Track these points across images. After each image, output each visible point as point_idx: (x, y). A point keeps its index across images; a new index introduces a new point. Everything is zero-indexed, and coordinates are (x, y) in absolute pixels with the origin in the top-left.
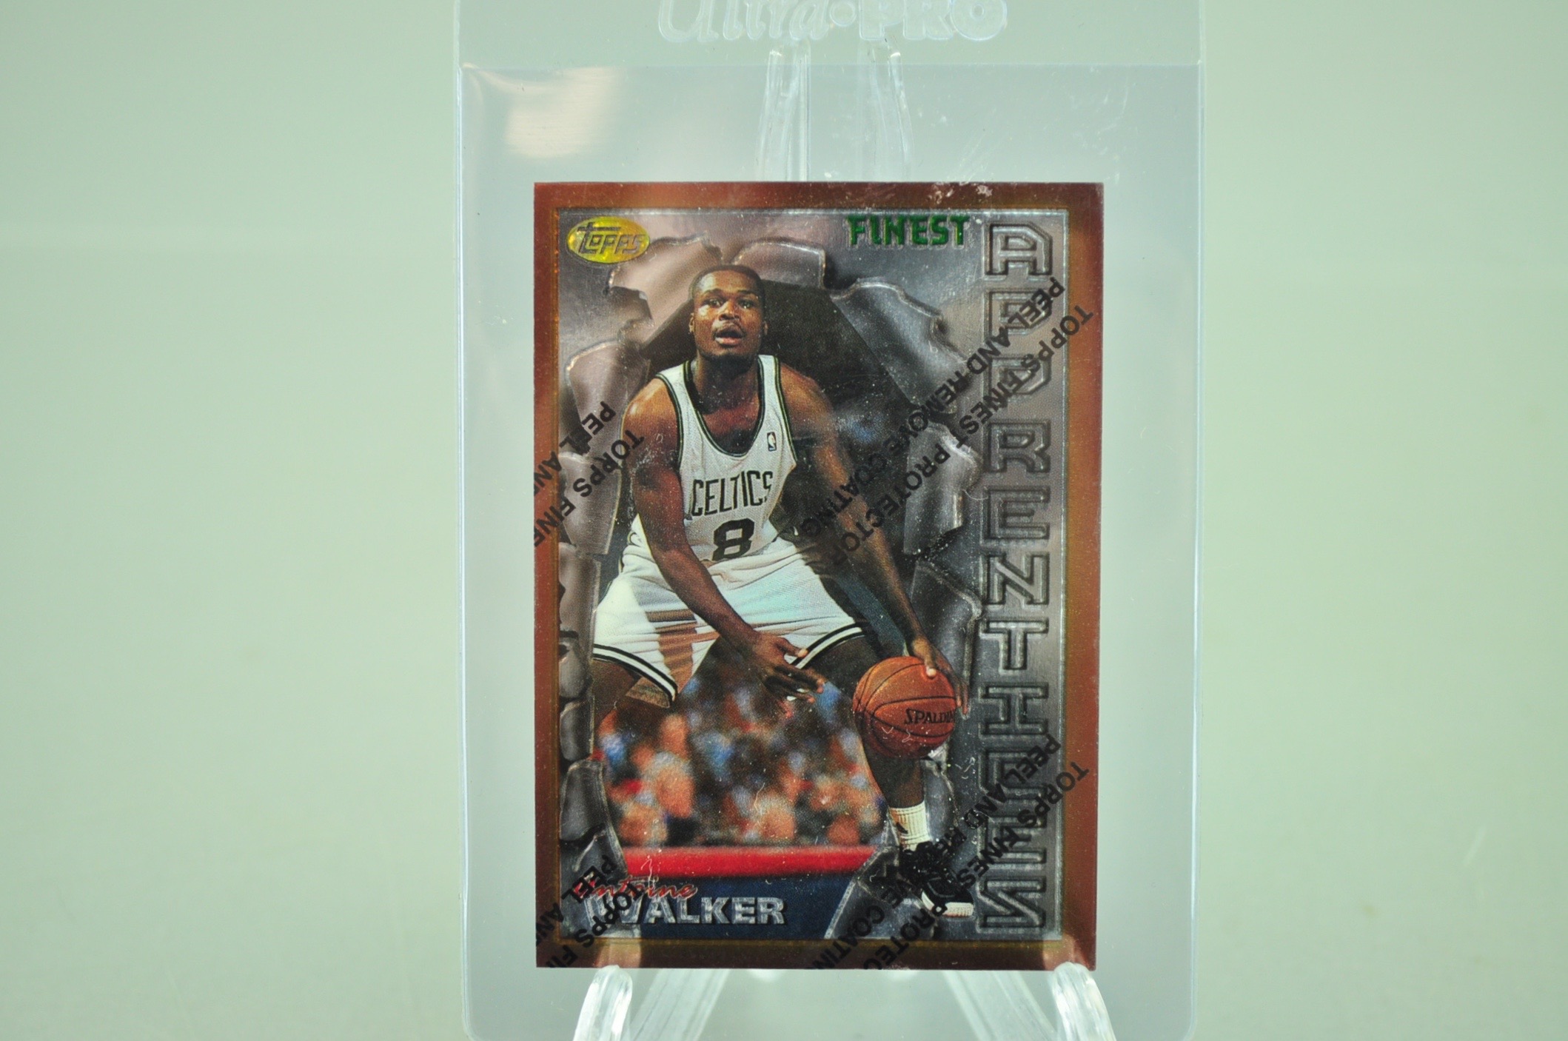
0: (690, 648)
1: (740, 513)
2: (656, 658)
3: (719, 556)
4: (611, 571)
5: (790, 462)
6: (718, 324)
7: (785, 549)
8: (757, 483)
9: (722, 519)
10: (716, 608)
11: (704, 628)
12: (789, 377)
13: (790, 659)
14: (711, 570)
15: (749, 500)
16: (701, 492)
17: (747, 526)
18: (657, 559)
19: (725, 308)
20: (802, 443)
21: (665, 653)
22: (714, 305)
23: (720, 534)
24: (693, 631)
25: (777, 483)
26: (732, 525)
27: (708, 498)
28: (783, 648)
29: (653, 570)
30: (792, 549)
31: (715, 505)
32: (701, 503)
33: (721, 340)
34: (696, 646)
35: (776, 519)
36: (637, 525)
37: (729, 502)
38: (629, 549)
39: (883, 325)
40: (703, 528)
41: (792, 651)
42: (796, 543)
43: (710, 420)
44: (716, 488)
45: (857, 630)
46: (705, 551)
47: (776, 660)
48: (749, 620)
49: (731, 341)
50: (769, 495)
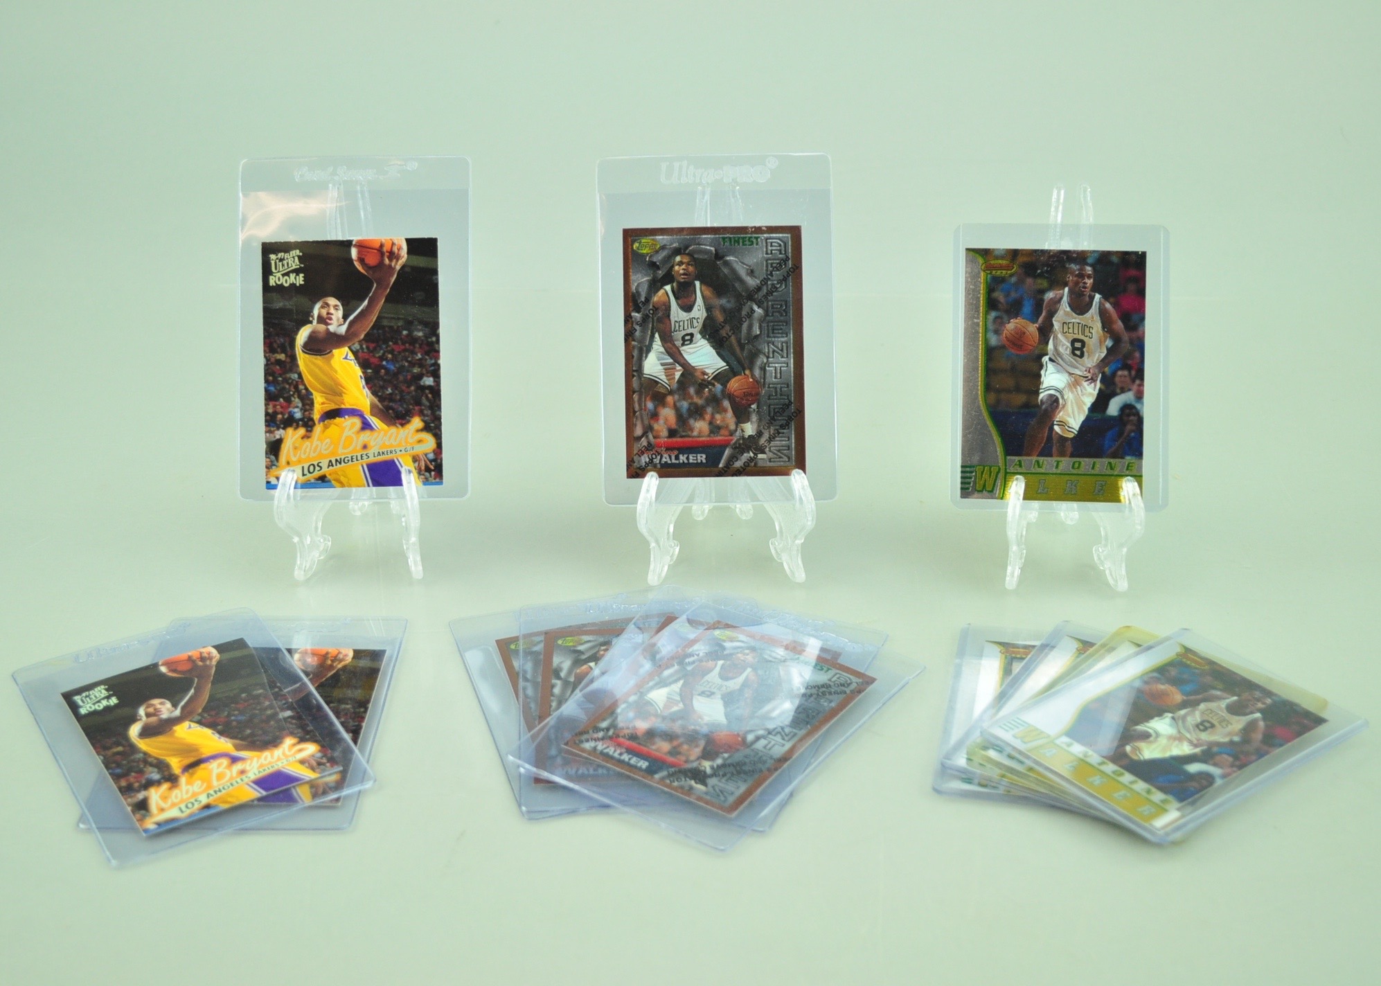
0: (674, 374)
1: (689, 331)
2: (663, 377)
3: (683, 345)
4: (649, 350)
5: (705, 314)
6: (681, 272)
7: (704, 342)
8: (695, 321)
9: (683, 333)
10: (682, 361)
11: (679, 368)
12: (704, 288)
13: (706, 377)
14: (681, 349)
15: (692, 326)
16: (677, 325)
17: (692, 335)
18: (663, 346)
19: (684, 267)
20: (709, 308)
21: (666, 376)
22: (680, 266)
23: (683, 338)
24: (675, 368)
25: (701, 321)
26: (687, 335)
27: (679, 326)
28: (704, 373)
29: (662, 349)
30: (706, 342)
31: (681, 328)
32: (677, 328)
33: (682, 276)
34: (676, 373)
35: (701, 332)
36: (657, 335)
37: (686, 327)
38: (654, 343)
39: (733, 271)
40: (678, 336)
41: (707, 374)
42: (707, 340)
43: (680, 302)
44: (681, 324)
45: (727, 367)
46: (679, 343)
47: (702, 377)
48: (693, 365)
49: (686, 277)
50: (698, 325)
